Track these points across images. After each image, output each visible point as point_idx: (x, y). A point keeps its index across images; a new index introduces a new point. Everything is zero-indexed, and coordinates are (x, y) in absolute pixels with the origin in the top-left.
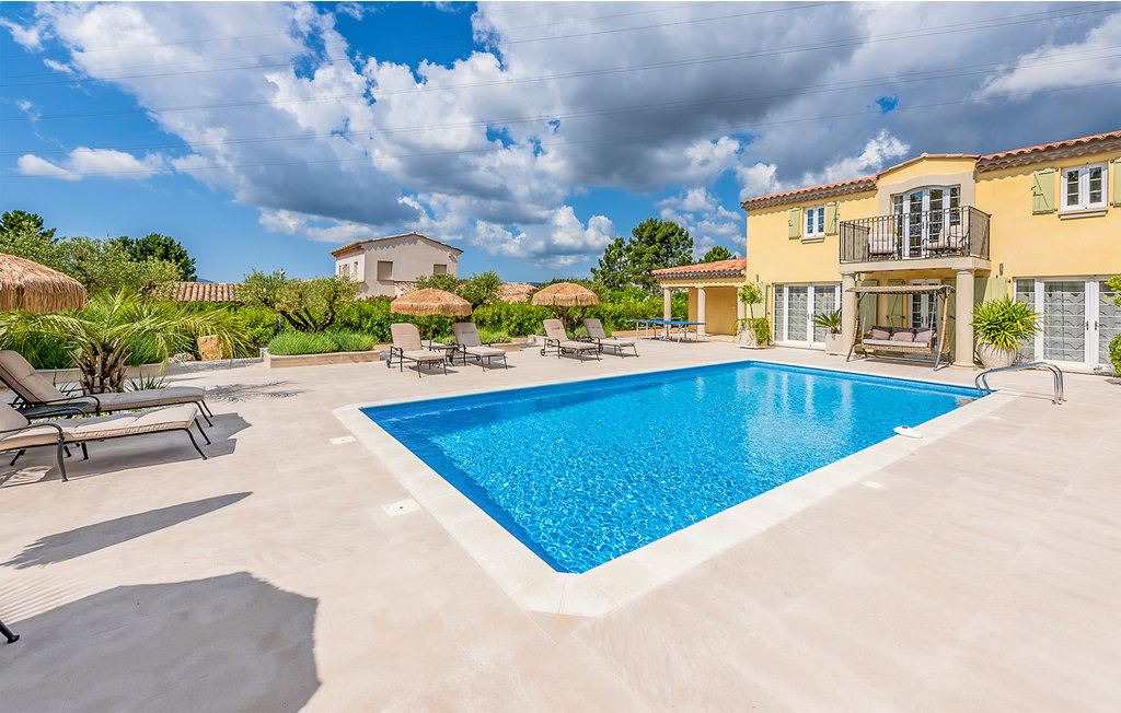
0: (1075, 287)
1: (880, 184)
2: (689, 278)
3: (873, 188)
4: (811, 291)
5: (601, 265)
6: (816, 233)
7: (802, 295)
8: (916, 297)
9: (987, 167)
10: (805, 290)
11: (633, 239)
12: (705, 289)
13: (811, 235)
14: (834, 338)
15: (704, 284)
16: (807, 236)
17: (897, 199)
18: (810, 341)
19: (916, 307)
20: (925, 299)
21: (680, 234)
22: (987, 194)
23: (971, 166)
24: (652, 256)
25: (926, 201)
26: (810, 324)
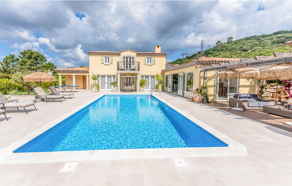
0: (148, 77)
1: (121, 54)
2: (70, 72)
3: (120, 55)
4: (106, 77)
5: (2, 65)
6: (107, 63)
7: (104, 78)
8: (127, 78)
9: (138, 55)
10: (105, 77)
11: (21, 56)
12: (75, 76)
13: (106, 63)
14: (115, 88)
15: (75, 74)
16: (105, 63)
17: (124, 58)
18: (106, 89)
19: (127, 80)
20: (128, 79)
21: (42, 57)
22: (138, 59)
23: (135, 54)
24: (31, 63)
25: (129, 59)
26: (106, 85)
